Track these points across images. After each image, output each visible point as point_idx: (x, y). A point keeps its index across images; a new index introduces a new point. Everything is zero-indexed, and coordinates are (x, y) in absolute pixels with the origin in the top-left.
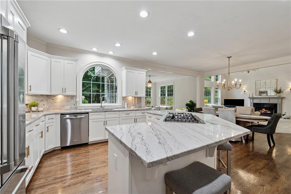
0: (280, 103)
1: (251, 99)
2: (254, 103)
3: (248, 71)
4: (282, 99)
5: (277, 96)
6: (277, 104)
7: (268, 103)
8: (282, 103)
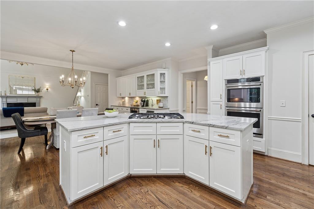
0: (38, 102)
1: (4, 98)
2: (7, 103)
3: (21, 63)
4: (40, 98)
5: (35, 95)
6: (35, 103)
7: (27, 102)
8: (40, 101)
